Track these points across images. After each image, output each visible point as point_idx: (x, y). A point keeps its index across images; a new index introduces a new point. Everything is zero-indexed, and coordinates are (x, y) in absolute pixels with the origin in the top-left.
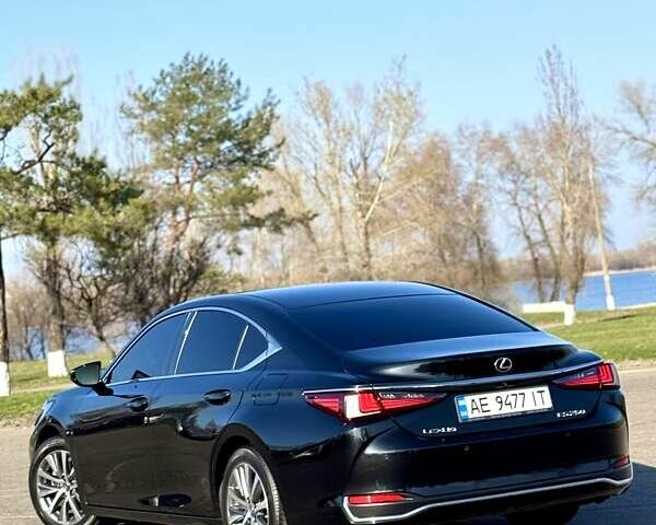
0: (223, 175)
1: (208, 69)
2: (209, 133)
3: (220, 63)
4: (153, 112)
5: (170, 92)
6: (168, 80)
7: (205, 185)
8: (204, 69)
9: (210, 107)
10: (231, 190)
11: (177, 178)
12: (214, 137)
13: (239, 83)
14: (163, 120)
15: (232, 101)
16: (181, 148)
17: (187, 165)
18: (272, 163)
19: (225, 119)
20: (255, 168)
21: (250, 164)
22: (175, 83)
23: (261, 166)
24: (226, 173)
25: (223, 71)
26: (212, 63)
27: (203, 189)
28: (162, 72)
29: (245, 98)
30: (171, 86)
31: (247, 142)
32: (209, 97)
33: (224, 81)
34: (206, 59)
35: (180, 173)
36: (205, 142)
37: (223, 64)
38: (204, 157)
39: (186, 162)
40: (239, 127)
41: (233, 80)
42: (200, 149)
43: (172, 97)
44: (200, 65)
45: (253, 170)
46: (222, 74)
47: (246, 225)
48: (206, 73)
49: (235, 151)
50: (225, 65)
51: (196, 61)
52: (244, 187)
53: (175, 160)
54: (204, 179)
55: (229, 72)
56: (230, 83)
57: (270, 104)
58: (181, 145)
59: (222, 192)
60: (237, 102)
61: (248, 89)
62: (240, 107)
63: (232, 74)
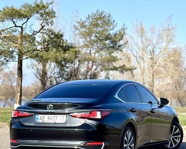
0: (106, 52)
1: (104, 16)
2: (102, 37)
3: (108, 14)
4: (85, 29)
5: (91, 22)
6: (90, 18)
7: (99, 55)
8: (103, 16)
9: (104, 28)
10: (108, 57)
11: (90, 51)
12: (104, 39)
13: (114, 21)
14: (88, 31)
15: (111, 27)
16: (93, 41)
17: (94, 47)
18: (122, 49)
19: (108, 33)
20: (117, 50)
21: (115, 49)
22: (93, 19)
23: (119, 50)
24: (107, 51)
25: (109, 16)
26: (106, 13)
27: (99, 56)
28: (89, 15)
29: (116, 26)
30: (91, 20)
31: (115, 41)
32: (104, 25)
33: (109, 20)
34: (104, 12)
35: (91, 50)
36: (100, 40)
37: (109, 14)
38: (100, 45)
39: (94, 46)
40: (113, 36)
41: (112, 20)
42: (99, 42)
43: (91, 24)
44: (102, 14)
45: (116, 51)
46: (109, 18)
47: (112, 69)
48: (103, 17)
49: (110, 44)
50: (110, 15)
51: (101, 13)
52: (113, 56)
53: (90, 45)
54: (99, 52)
55: (111, 17)
56: (111, 21)
57: (124, 29)
58: (92, 40)
59: (105, 57)
60: (113, 27)
61: (117, 24)
62: (114, 29)
63: (112, 18)
